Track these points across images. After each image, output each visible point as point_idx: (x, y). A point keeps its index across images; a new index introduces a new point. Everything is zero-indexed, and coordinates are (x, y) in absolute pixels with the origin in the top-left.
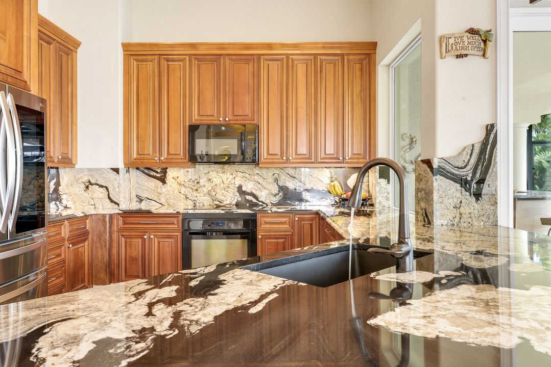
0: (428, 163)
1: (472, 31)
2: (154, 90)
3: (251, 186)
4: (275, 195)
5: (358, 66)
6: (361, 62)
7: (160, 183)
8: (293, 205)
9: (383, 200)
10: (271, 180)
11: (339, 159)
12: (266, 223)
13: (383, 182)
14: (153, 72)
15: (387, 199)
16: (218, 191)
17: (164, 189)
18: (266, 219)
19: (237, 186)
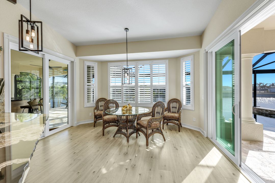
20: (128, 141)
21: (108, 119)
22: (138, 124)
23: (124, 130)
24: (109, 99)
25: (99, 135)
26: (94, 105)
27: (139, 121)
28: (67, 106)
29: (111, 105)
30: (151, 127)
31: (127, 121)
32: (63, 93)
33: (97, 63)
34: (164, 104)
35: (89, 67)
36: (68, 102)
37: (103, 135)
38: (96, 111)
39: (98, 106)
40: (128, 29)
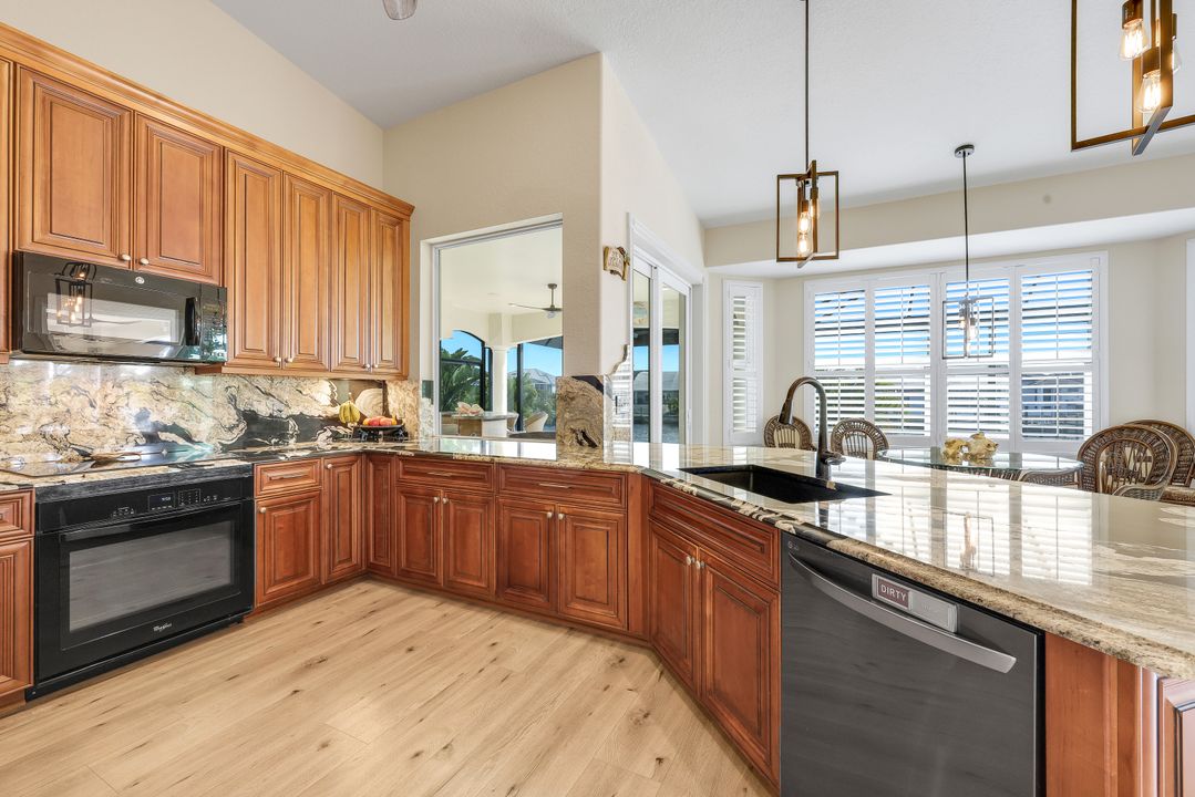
1: (621, 251)
3: (174, 411)
4: (231, 429)
5: (389, 231)
6: (393, 226)
8: (266, 445)
9: (427, 426)
10: (222, 399)
11: (364, 367)
12: (272, 481)
13: (426, 401)
15: (431, 426)
16: (75, 425)
18: (270, 474)
29: (856, 440)
33: (762, 286)
35: (739, 303)
39: (774, 443)
40: (970, 146)
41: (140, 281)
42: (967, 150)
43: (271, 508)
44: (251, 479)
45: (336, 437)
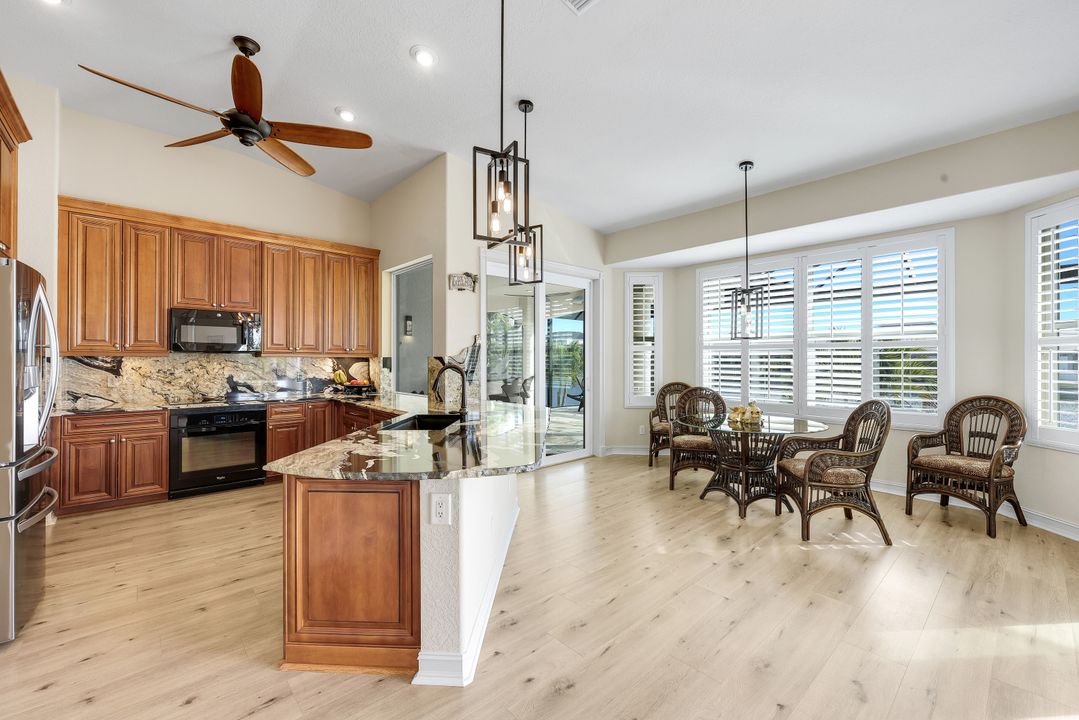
0: (441, 359)
1: (467, 275)
2: (113, 262)
3: (245, 376)
5: (363, 268)
6: (366, 264)
7: (111, 376)
9: (386, 386)
11: (346, 351)
12: (277, 413)
13: (386, 370)
14: (112, 240)
15: (389, 385)
16: (201, 382)
17: (117, 382)
19: (226, 376)
20: (743, 515)
21: (686, 443)
22: (781, 469)
23: (736, 485)
24: (698, 385)
25: (660, 487)
26: (653, 404)
27: (784, 461)
28: (582, 405)
29: (702, 404)
30: (820, 481)
31: (746, 457)
32: (573, 367)
33: (661, 275)
34: (889, 413)
35: (638, 289)
36: (583, 394)
37: (672, 487)
38: (656, 420)
39: (664, 406)
40: (751, 163)
41: (220, 315)
42: (749, 166)
43: (276, 427)
44: (265, 411)
45: (336, 391)
